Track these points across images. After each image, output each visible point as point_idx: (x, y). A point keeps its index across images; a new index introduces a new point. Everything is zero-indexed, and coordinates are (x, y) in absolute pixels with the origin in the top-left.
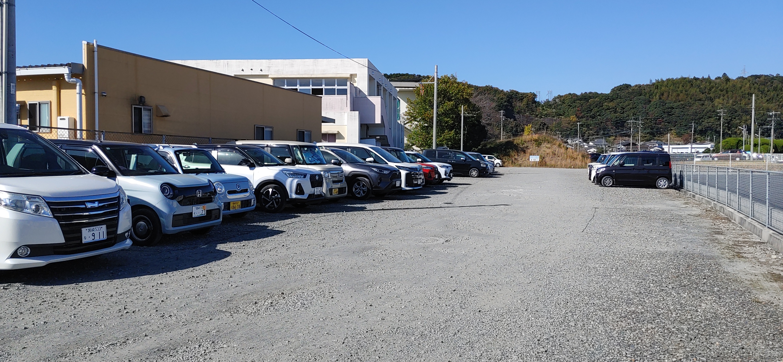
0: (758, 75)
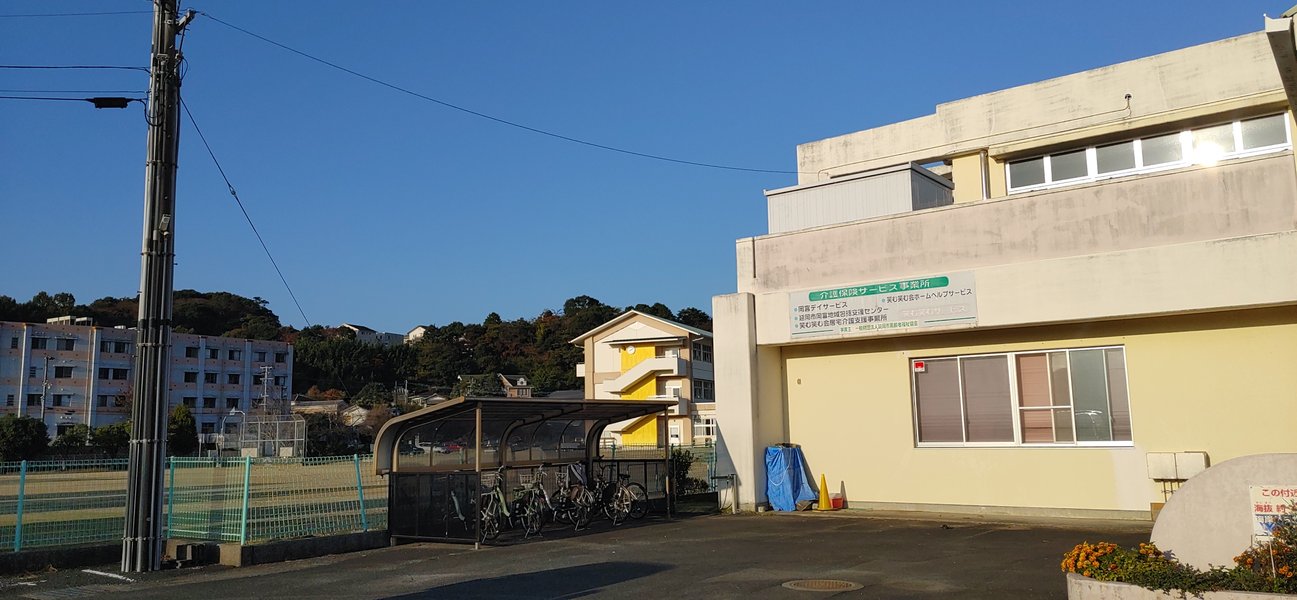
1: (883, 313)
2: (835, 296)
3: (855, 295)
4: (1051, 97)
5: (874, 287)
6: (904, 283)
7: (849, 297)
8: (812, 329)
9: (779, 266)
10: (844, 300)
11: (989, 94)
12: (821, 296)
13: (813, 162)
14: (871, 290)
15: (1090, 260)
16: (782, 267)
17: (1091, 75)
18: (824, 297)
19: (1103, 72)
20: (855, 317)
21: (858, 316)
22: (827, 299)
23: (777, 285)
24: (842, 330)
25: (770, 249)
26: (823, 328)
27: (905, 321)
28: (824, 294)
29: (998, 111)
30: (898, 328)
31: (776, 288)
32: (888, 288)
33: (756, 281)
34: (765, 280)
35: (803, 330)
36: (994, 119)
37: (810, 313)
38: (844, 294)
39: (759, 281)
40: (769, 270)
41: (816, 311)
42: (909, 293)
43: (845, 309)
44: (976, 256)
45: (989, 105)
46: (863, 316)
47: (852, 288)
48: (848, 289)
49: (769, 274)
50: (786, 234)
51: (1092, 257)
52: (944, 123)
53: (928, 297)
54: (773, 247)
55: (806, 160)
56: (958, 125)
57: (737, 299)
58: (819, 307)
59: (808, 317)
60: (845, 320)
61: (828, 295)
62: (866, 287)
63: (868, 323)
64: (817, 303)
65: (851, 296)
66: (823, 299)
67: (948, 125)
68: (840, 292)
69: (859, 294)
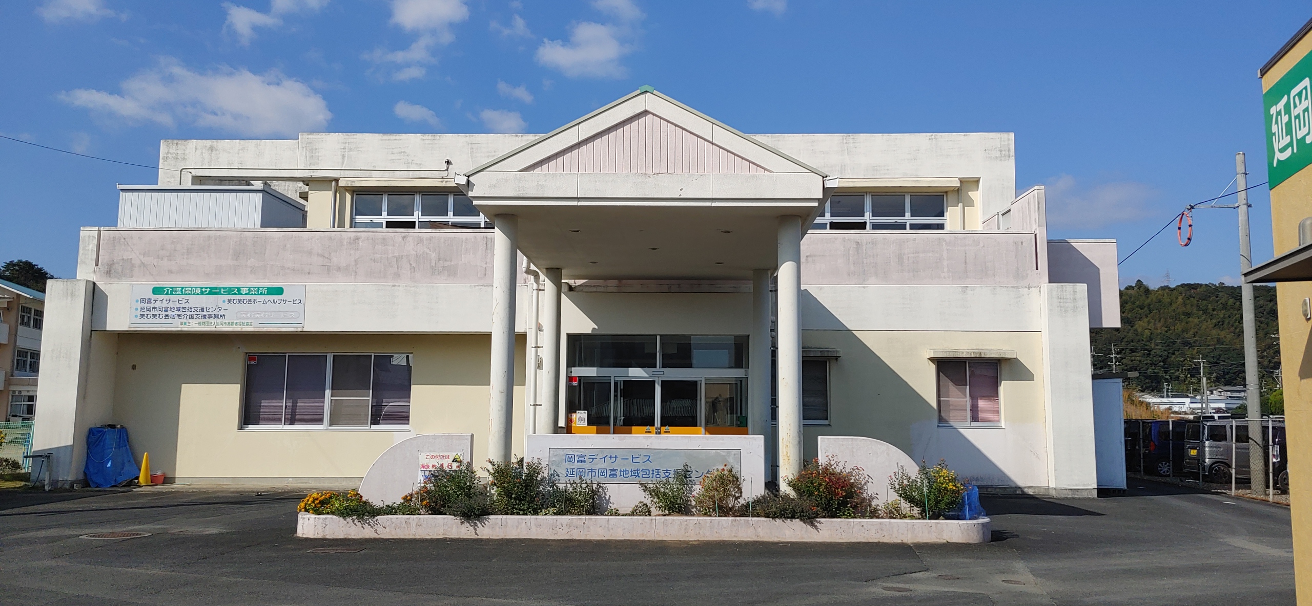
0: (1192, 285)
1: (222, 312)
2: (178, 293)
3: (198, 294)
4: (393, 149)
5: (216, 288)
6: (245, 288)
7: (191, 294)
8: (151, 320)
9: (125, 258)
10: (187, 297)
11: (345, 134)
12: (165, 291)
13: (177, 158)
14: (214, 291)
15: (393, 288)
16: (128, 259)
17: (424, 138)
18: (168, 292)
19: (433, 138)
20: (196, 313)
21: (198, 313)
22: (170, 294)
23: (120, 276)
24: (182, 324)
25: (117, 241)
26: (163, 320)
27: (242, 321)
28: (168, 290)
29: (351, 150)
30: (235, 326)
31: (119, 279)
32: (230, 291)
33: (98, 270)
34: (108, 270)
35: (142, 320)
36: (347, 156)
37: (152, 305)
38: (188, 292)
39: (102, 269)
40: (113, 260)
41: (158, 304)
42: (248, 297)
43: (187, 305)
44: (309, 273)
45: (343, 143)
46: (203, 313)
47: (196, 288)
48: (192, 288)
49: (113, 264)
50: (136, 230)
51: (395, 286)
52: (304, 150)
53: (265, 302)
54: (120, 239)
55: (169, 155)
56: (317, 154)
57: (75, 285)
58: (161, 301)
59: (149, 309)
60: (185, 315)
61: (172, 291)
62: (210, 288)
63: (207, 320)
64: (160, 297)
65: (194, 294)
66: (166, 294)
67: (308, 152)
68: (184, 290)
69: (202, 293)
